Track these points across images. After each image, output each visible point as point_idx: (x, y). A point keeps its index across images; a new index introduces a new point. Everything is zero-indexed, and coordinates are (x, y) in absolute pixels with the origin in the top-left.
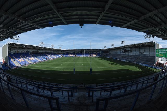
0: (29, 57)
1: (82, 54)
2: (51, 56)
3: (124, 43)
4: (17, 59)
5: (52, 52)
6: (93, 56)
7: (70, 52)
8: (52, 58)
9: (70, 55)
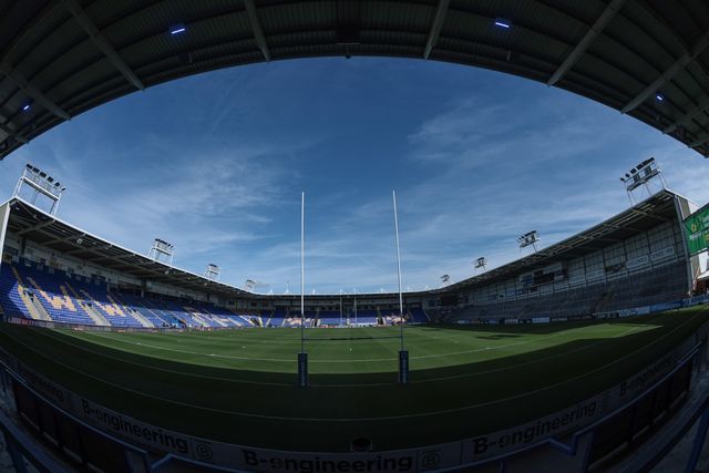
0: (104, 301)
1: (345, 316)
2: (206, 316)
3: (533, 241)
4: (44, 294)
5: (215, 300)
6: (393, 323)
7: (292, 309)
8: (206, 325)
9: (290, 320)
